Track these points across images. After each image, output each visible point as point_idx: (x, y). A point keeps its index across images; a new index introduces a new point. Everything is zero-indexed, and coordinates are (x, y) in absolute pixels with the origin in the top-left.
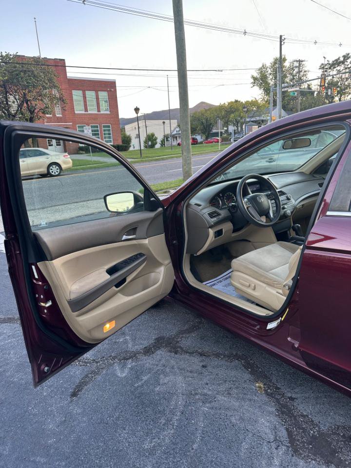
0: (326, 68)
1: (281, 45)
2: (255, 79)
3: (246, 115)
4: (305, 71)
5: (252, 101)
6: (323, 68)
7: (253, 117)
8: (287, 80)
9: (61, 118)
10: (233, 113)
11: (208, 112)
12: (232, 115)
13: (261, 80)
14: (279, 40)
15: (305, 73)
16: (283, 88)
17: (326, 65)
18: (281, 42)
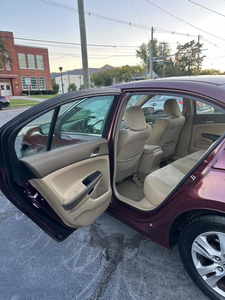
0: (181, 49)
1: (152, 33)
2: (138, 52)
3: (132, 75)
4: (169, 50)
5: (136, 66)
6: (179, 48)
7: (136, 76)
8: (158, 54)
9: (10, 71)
10: (124, 73)
11: (109, 72)
12: (124, 75)
13: (142, 53)
14: (151, 30)
15: (168, 51)
16: (154, 60)
17: (181, 46)
18: (152, 31)
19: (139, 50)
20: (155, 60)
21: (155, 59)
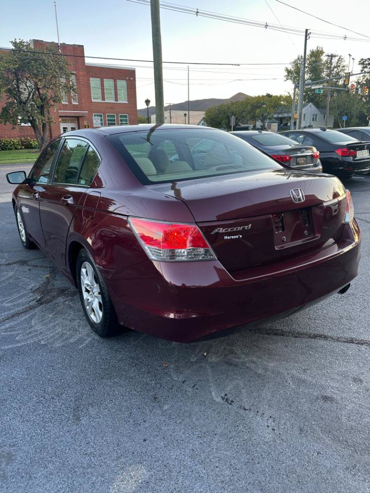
0: (366, 64)
1: (306, 40)
2: (289, 72)
3: (273, 110)
4: (344, 66)
5: (281, 96)
6: (363, 64)
7: (280, 113)
8: (324, 75)
10: (259, 108)
11: (234, 105)
12: (258, 111)
13: (294, 74)
14: (304, 34)
15: (343, 68)
17: (366, 60)
18: (306, 36)
19: (290, 67)
20: (309, 86)
21: (309, 84)
